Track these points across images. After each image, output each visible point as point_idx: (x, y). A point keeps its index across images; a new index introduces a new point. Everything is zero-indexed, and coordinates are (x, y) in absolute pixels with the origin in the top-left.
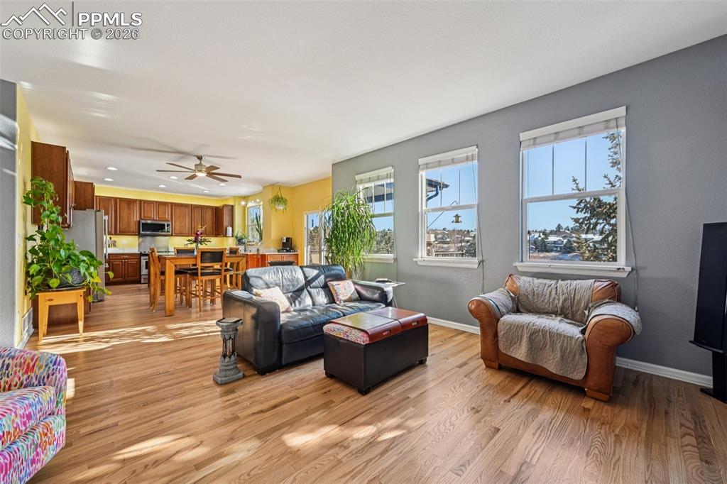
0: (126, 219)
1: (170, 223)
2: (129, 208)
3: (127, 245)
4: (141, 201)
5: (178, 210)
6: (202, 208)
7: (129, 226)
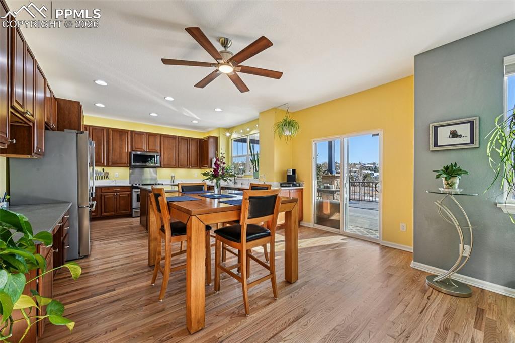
0: (118, 151)
1: (159, 154)
2: (121, 139)
3: (119, 177)
4: (132, 132)
5: (166, 141)
6: (187, 140)
7: (121, 158)
